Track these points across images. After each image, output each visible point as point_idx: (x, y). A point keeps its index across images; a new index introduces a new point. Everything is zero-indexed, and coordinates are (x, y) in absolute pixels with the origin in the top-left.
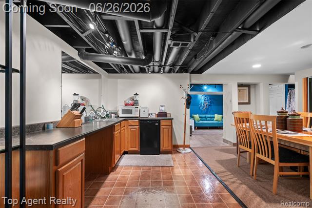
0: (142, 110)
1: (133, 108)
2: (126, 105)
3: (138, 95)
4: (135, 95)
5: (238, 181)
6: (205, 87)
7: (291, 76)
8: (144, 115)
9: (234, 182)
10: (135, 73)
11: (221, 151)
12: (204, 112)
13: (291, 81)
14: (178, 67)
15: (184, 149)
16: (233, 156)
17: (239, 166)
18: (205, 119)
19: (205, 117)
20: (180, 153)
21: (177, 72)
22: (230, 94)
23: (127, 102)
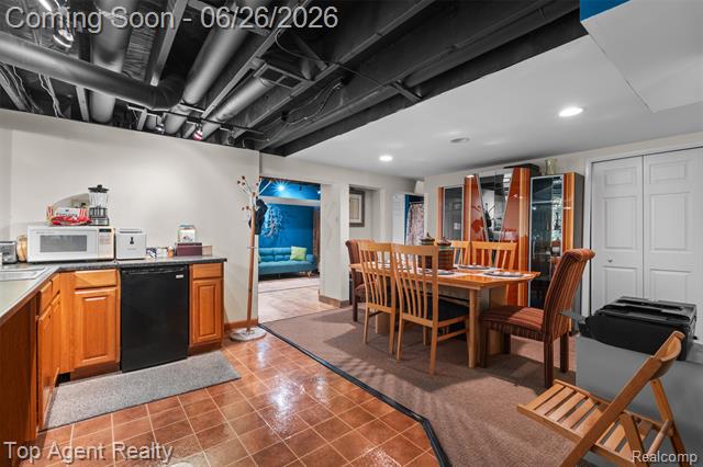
1: (90, 232)
2: (59, 221)
3: (105, 191)
4: (93, 190)
5: (379, 371)
6: (281, 188)
7: (418, 182)
8: (130, 254)
9: (372, 375)
10: (93, 120)
11: (324, 321)
12: (268, 241)
13: (419, 189)
14: (241, 131)
15: (248, 330)
16: (349, 327)
17: (367, 343)
18: (271, 257)
19: (273, 254)
20: (239, 341)
22: (336, 205)
23: (61, 211)
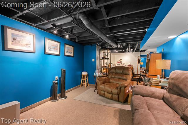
0: (123, 64)
2: (118, 63)
3: (122, 59)
21: (135, 51)
